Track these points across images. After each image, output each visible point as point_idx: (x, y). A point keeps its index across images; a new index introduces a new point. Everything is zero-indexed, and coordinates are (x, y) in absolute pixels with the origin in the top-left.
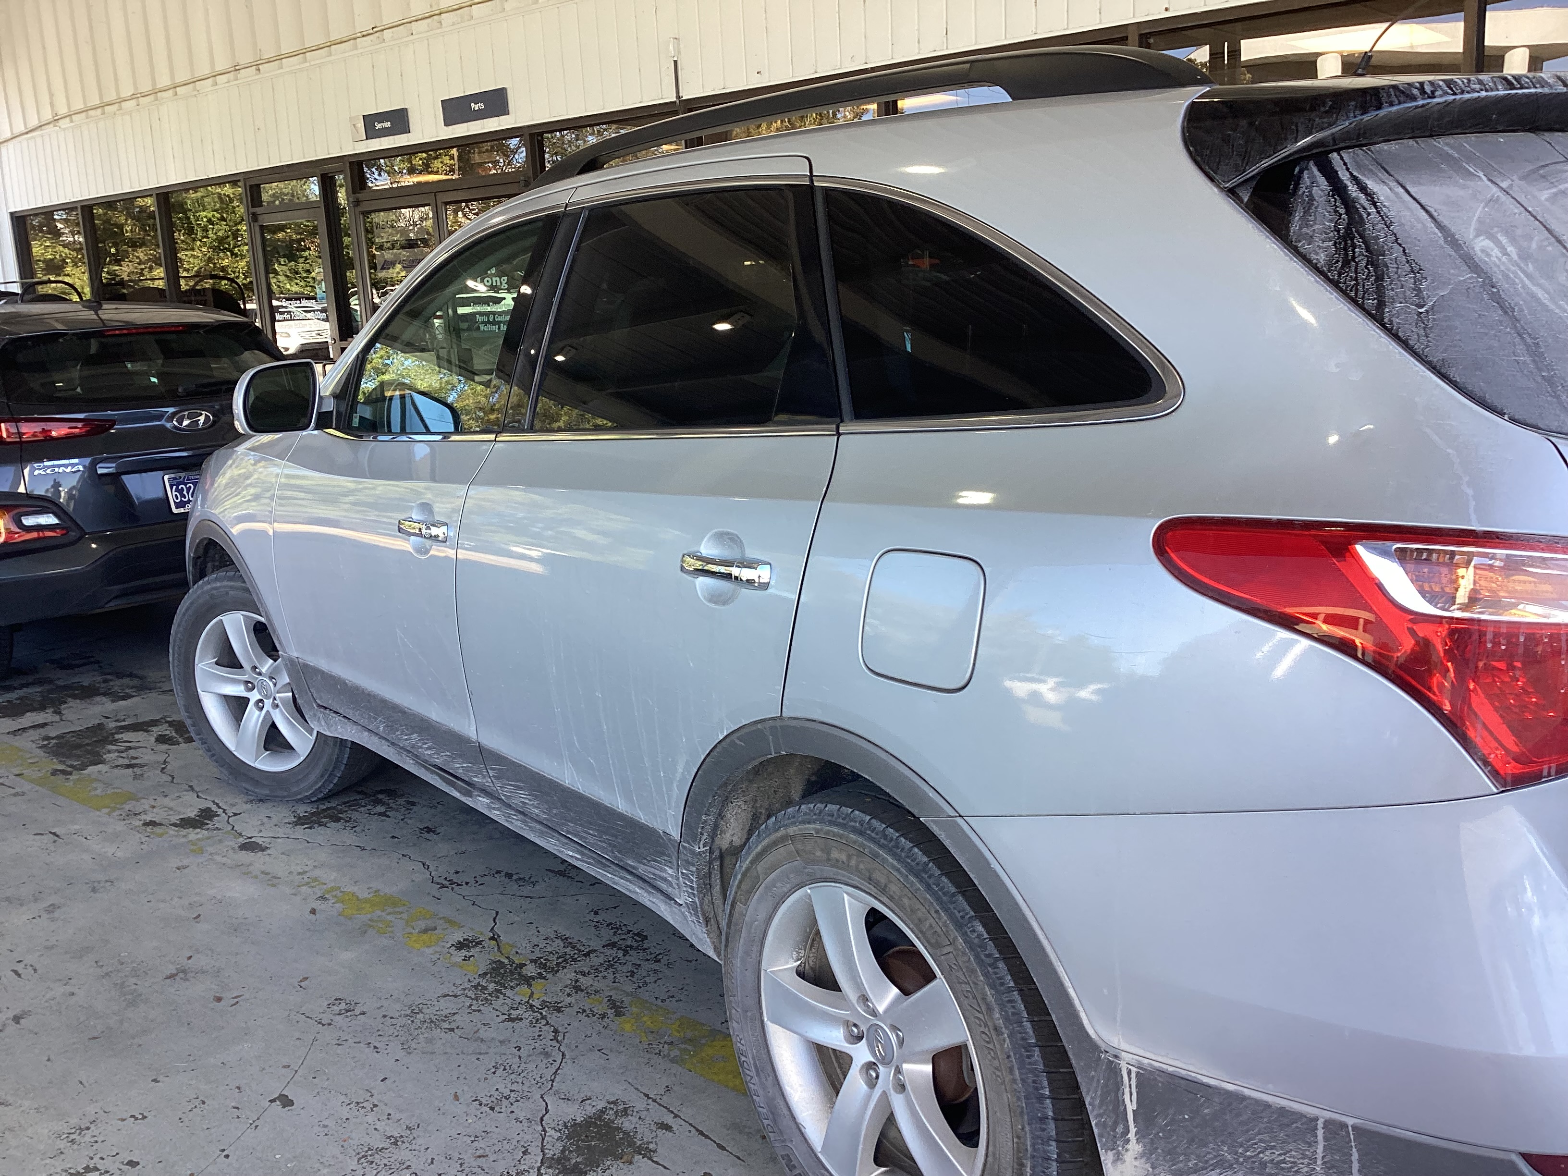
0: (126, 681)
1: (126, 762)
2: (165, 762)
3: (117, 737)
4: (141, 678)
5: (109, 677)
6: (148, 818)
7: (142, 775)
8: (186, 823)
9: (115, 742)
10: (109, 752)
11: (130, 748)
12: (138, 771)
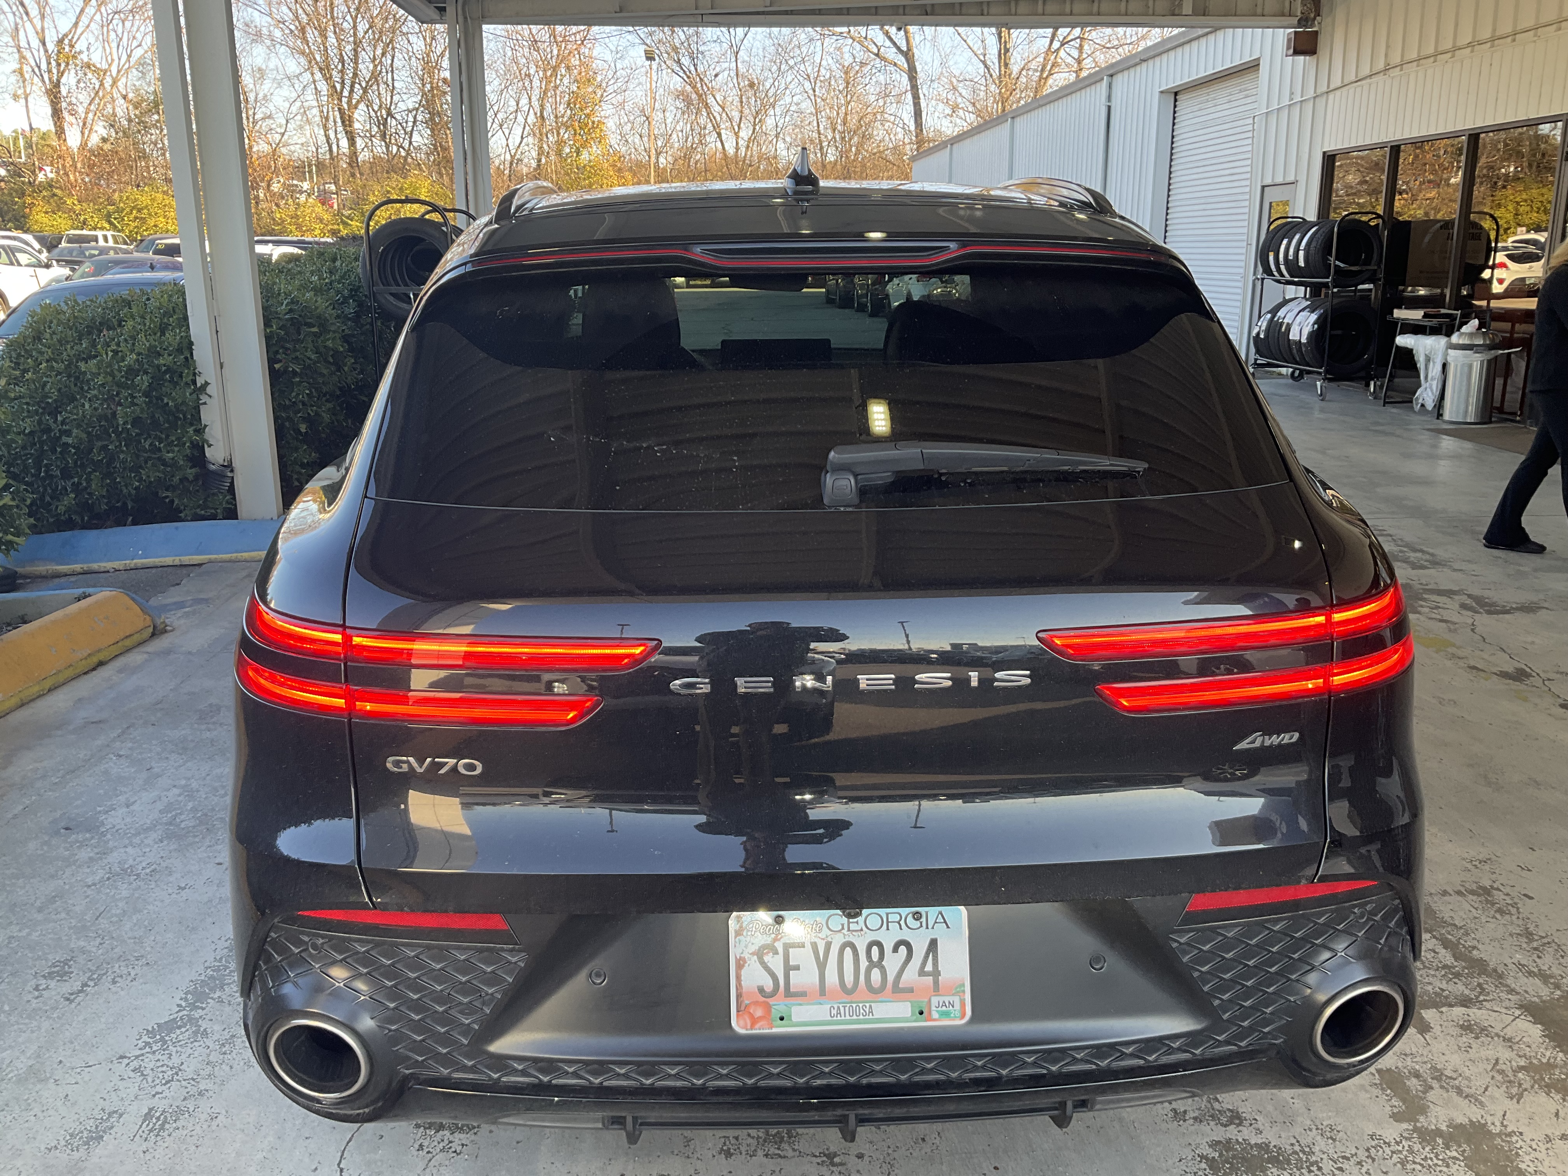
0: (1419, 555)
1: (1439, 617)
2: (1473, 625)
3: (1425, 596)
4: (1432, 555)
5: (1405, 549)
6: (1472, 663)
7: (1455, 630)
8: (1504, 675)
9: (1425, 600)
10: (1422, 606)
11: (1439, 607)
12: (1452, 627)
